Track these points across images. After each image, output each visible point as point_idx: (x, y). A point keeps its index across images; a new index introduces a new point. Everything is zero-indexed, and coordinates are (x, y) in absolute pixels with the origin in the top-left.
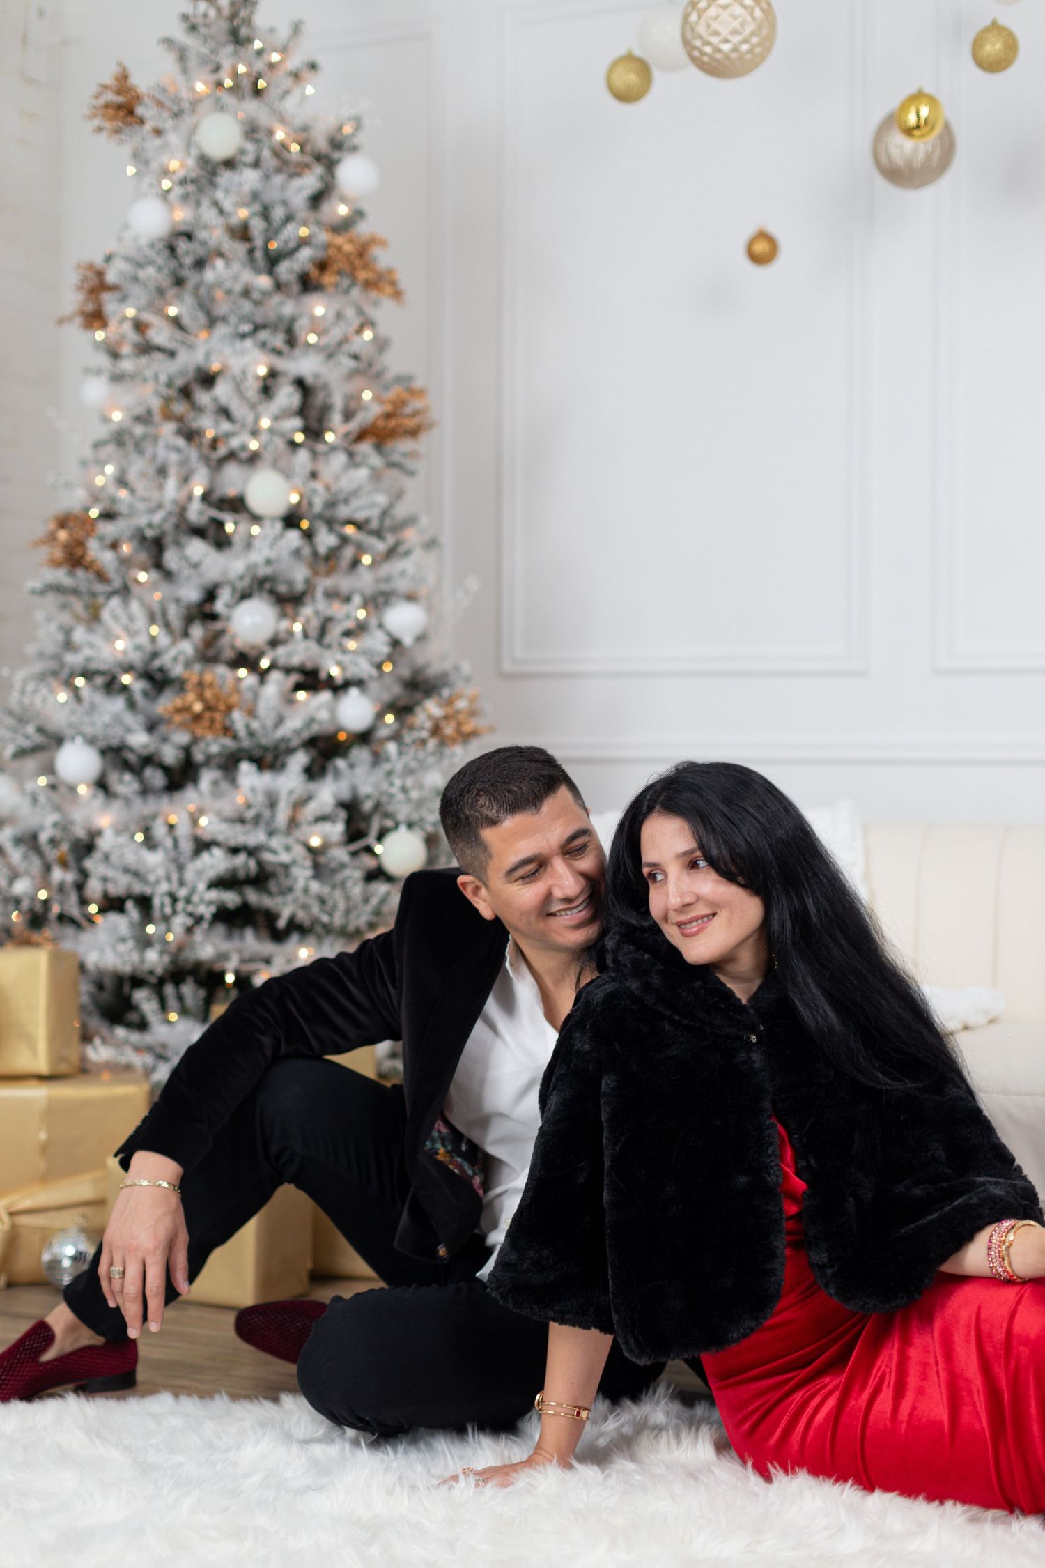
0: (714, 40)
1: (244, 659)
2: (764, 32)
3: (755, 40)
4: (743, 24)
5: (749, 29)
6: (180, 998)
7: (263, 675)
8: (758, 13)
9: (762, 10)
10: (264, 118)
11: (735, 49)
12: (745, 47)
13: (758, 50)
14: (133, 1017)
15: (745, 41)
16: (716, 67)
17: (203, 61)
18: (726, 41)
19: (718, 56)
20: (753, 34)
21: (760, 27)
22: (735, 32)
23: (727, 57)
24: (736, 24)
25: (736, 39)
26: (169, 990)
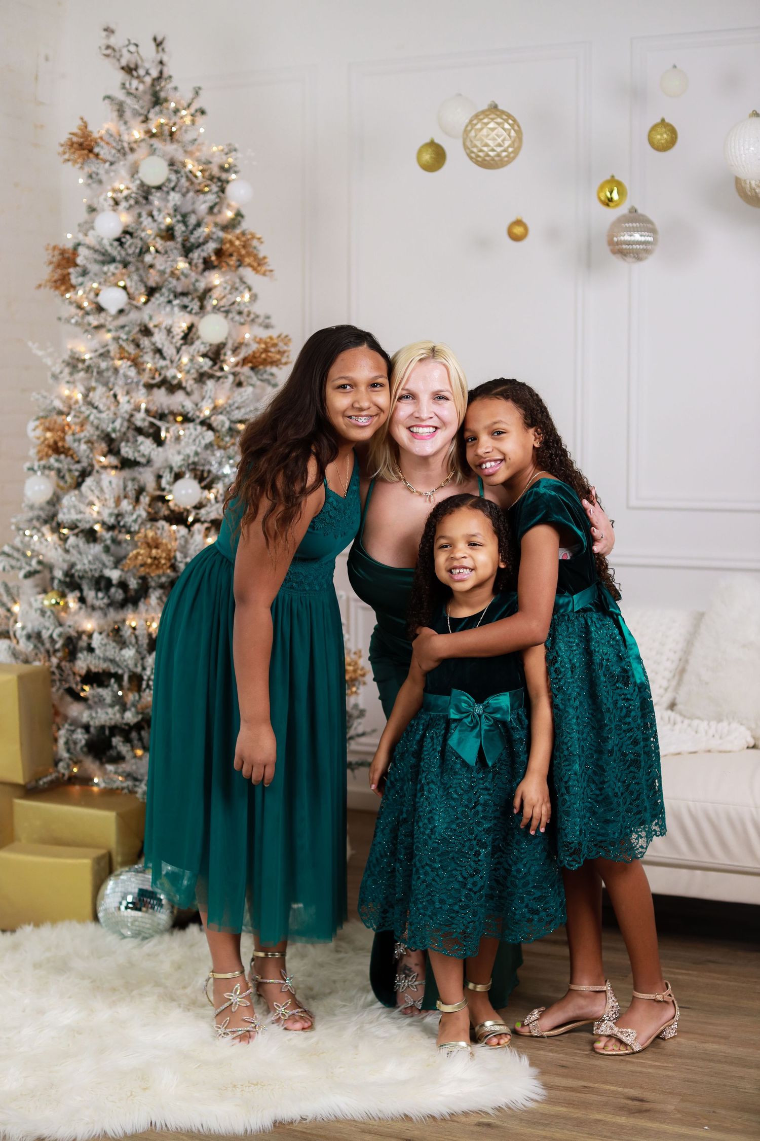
0: (485, 149)
1: (178, 518)
2: (516, 145)
3: (510, 150)
4: (503, 141)
5: (507, 143)
6: (141, 739)
7: (189, 527)
8: (513, 133)
9: (515, 130)
10: (180, 156)
11: (498, 155)
12: (504, 154)
13: (512, 155)
14: (113, 753)
15: (504, 151)
16: (487, 163)
17: (136, 113)
18: (493, 150)
19: (487, 158)
20: (509, 146)
21: (513, 142)
22: (499, 145)
23: (493, 159)
24: (499, 140)
25: (499, 149)
26: (134, 735)
